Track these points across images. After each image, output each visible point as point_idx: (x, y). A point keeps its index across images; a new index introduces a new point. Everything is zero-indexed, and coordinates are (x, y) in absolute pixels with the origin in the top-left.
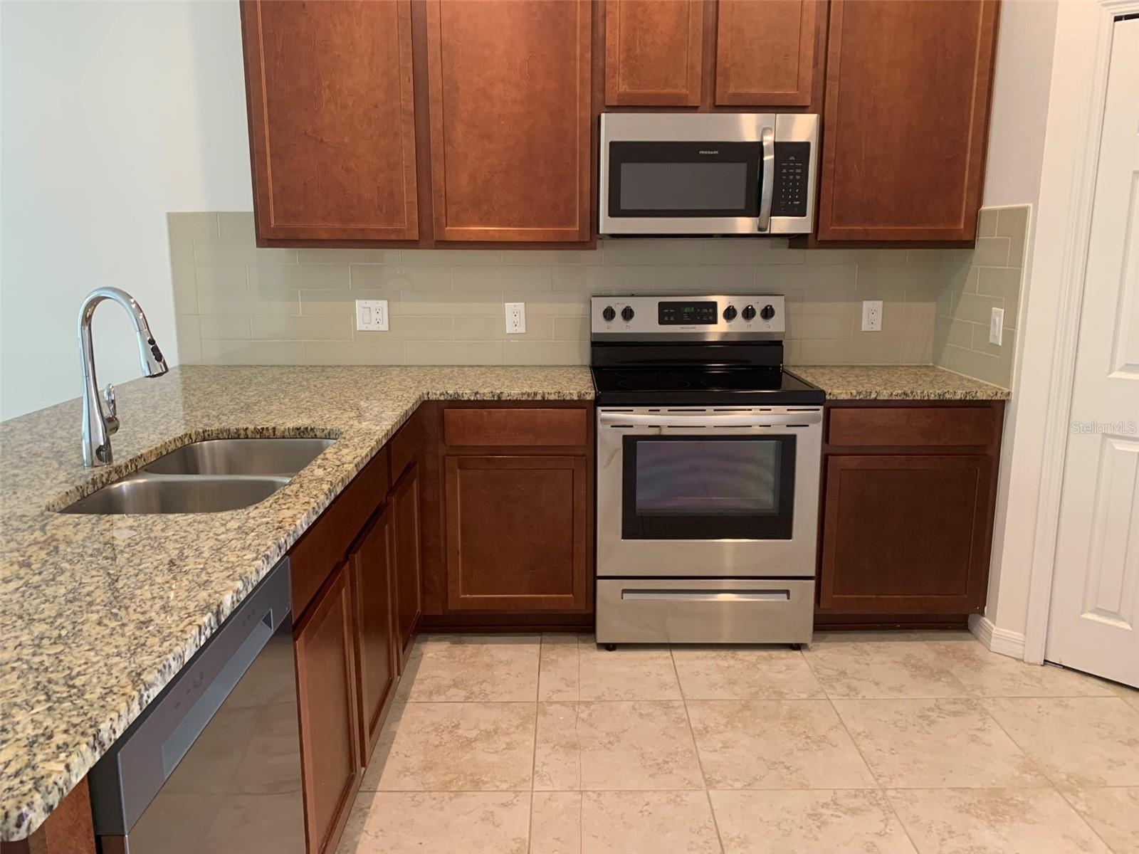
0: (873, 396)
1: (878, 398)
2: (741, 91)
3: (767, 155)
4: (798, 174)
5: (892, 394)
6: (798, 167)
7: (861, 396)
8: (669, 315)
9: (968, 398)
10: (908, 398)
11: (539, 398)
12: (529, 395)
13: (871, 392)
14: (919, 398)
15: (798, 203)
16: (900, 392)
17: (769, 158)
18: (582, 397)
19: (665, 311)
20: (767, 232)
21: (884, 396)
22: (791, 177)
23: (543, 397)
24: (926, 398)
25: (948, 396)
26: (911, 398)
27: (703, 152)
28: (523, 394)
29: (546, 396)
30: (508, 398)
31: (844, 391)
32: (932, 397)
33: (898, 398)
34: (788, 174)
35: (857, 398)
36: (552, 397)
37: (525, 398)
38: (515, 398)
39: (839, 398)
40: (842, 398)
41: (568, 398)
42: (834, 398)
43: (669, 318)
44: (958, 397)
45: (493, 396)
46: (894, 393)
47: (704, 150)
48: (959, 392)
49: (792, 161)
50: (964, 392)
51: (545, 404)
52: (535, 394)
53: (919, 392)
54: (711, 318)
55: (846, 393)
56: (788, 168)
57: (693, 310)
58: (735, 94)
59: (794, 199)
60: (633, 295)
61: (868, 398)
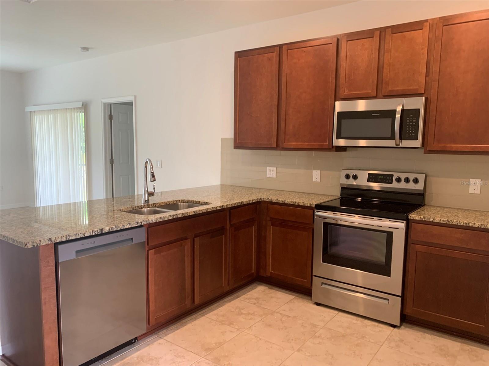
0: (431, 220)
1: (434, 221)
2: (393, 89)
3: (397, 115)
4: (414, 122)
5: (441, 220)
6: (415, 119)
7: (425, 219)
8: (372, 178)
9: (482, 227)
10: (449, 223)
11: (297, 204)
12: (293, 202)
13: (430, 218)
14: (455, 224)
15: (414, 134)
16: (445, 219)
17: (398, 116)
18: (311, 205)
19: (371, 177)
20: (400, 146)
21: (437, 220)
22: (411, 124)
23: (298, 204)
24: (459, 224)
25: (471, 225)
26: (451, 223)
27: (373, 115)
28: (292, 202)
29: (299, 203)
30: (287, 203)
31: (417, 216)
32: (462, 224)
33: (444, 222)
34: (409, 122)
35: (424, 220)
36: (301, 204)
37: (292, 203)
38: (289, 203)
39: (415, 219)
40: (416, 219)
41: (306, 205)
42: (413, 218)
43: (372, 180)
44: (477, 226)
45: (282, 202)
46: (442, 220)
47: (374, 114)
48: (477, 223)
49: (411, 117)
50: (480, 224)
51: (298, 206)
52: (296, 202)
53: (455, 221)
54: (390, 181)
55: (418, 217)
56: (410, 120)
57: (382, 177)
58: (390, 91)
59: (412, 133)
60: (360, 170)
61: (429, 220)
